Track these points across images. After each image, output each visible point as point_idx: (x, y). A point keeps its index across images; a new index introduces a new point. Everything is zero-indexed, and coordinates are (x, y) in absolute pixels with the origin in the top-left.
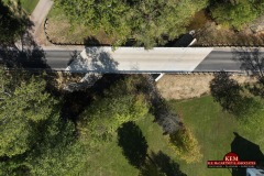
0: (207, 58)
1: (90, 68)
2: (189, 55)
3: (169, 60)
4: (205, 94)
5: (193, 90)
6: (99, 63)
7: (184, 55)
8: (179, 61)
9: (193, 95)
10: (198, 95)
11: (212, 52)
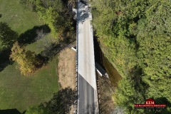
0: (88, 83)
1: (80, 10)
2: (90, 69)
3: (86, 55)
4: (61, 86)
5: (64, 75)
6: (83, 13)
7: (90, 65)
8: (85, 62)
9: (60, 76)
10: (60, 81)
11: (93, 89)
